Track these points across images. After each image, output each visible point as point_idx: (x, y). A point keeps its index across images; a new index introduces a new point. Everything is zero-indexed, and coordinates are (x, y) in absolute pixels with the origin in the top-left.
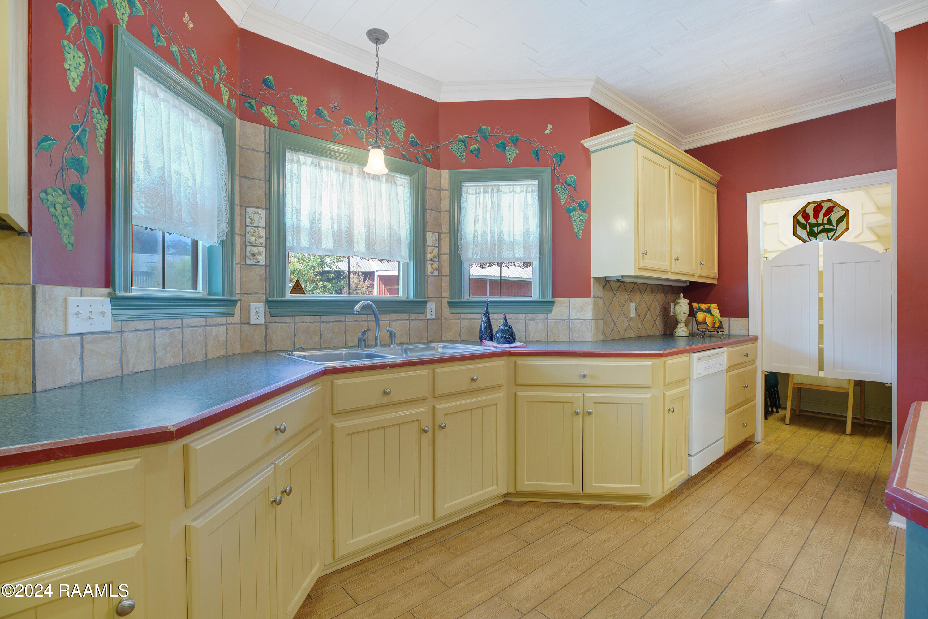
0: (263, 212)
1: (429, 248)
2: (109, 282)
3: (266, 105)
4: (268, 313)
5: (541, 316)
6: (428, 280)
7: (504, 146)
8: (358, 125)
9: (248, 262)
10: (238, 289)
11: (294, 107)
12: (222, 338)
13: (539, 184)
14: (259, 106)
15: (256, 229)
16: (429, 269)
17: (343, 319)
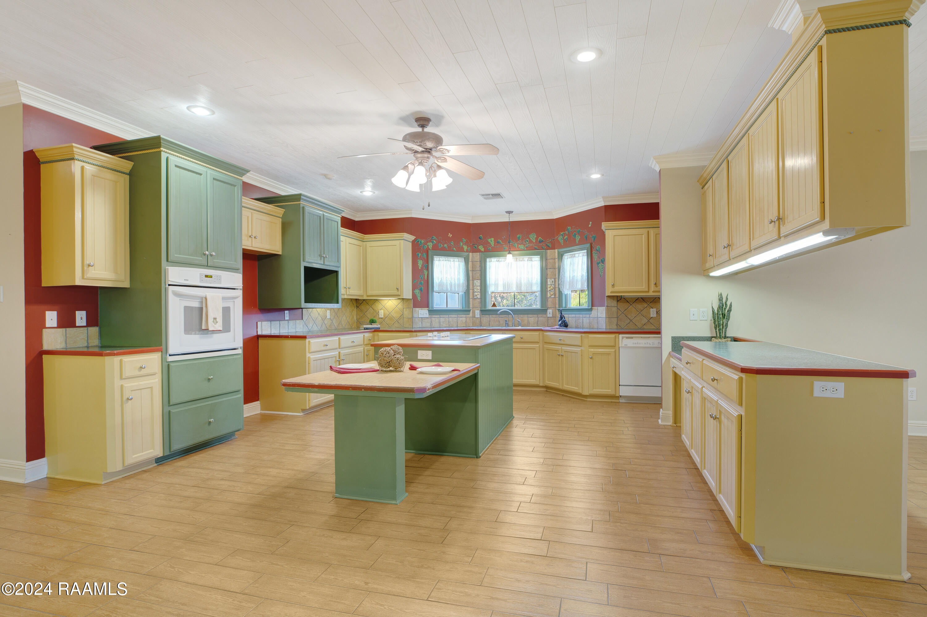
0: (479, 281)
1: (548, 286)
2: (428, 307)
3: (480, 245)
4: (481, 314)
5: (588, 316)
6: (548, 300)
7: (575, 235)
8: (514, 242)
9: (475, 298)
10: (471, 306)
11: (489, 243)
12: (464, 321)
13: (587, 252)
14: (478, 246)
15: (477, 287)
16: (549, 295)
17: (508, 316)
